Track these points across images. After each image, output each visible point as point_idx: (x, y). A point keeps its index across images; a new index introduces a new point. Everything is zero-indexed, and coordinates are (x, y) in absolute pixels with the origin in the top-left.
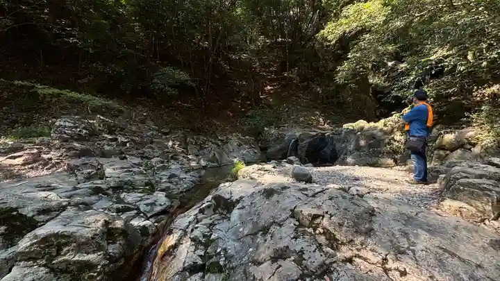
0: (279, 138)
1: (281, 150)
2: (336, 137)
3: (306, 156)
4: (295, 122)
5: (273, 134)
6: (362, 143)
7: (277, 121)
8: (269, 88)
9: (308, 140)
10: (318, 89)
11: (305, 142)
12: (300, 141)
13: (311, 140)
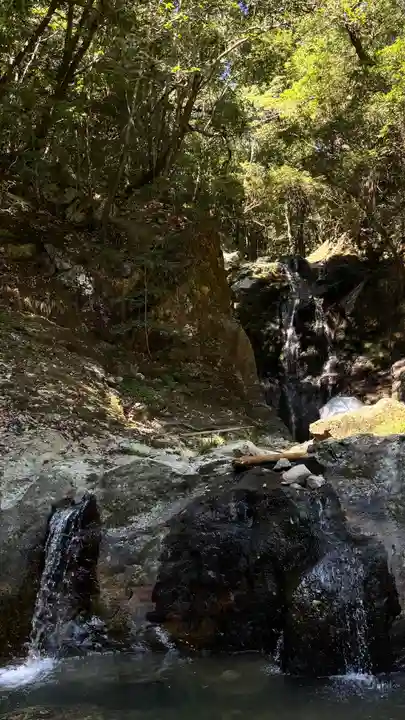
9: (159, 506)
10: (82, 279)
11: (143, 521)
12: (105, 515)
13: (177, 506)
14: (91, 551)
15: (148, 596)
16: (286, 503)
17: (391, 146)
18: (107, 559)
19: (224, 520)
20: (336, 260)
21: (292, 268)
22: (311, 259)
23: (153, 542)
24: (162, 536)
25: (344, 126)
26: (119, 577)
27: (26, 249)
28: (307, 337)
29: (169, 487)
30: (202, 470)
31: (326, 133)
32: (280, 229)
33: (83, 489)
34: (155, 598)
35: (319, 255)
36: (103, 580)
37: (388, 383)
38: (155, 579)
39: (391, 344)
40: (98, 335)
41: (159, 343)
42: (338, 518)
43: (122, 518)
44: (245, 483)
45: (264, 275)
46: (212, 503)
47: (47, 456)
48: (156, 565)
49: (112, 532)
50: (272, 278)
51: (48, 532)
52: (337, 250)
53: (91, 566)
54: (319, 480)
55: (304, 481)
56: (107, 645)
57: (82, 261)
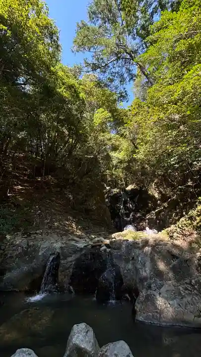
0: (29, 253)
1: (29, 274)
2: (115, 252)
3: (70, 284)
4: (50, 228)
5: (18, 245)
6: (162, 266)
7: (26, 226)
8: (20, 187)
9: (74, 255)
10: (70, 196)
11: (70, 259)
12: (61, 258)
13: (78, 255)
14: (58, 266)
15: (69, 278)
16: (101, 256)
17: (138, 166)
18: (61, 268)
19: (87, 260)
20: (132, 190)
21: (122, 191)
22: (127, 189)
23: (71, 265)
24: (73, 263)
25: (132, 160)
26: (63, 273)
27: (59, 189)
28: (126, 208)
29: (77, 250)
30: (85, 246)
31: (129, 162)
32: (122, 181)
33: (58, 250)
34: (71, 279)
35: (129, 188)
36: (59, 273)
37: (145, 220)
38: (71, 274)
39: (145, 211)
40: (73, 208)
41: (88, 211)
42: (112, 259)
43: (65, 258)
44: (93, 251)
45: (116, 192)
46: (85, 255)
47: (52, 242)
48: (71, 270)
49: (62, 262)
50: (118, 193)
51: (48, 260)
52: (133, 187)
53: (57, 270)
54: (108, 250)
55: (105, 250)
56: (59, 291)
57: (71, 192)
